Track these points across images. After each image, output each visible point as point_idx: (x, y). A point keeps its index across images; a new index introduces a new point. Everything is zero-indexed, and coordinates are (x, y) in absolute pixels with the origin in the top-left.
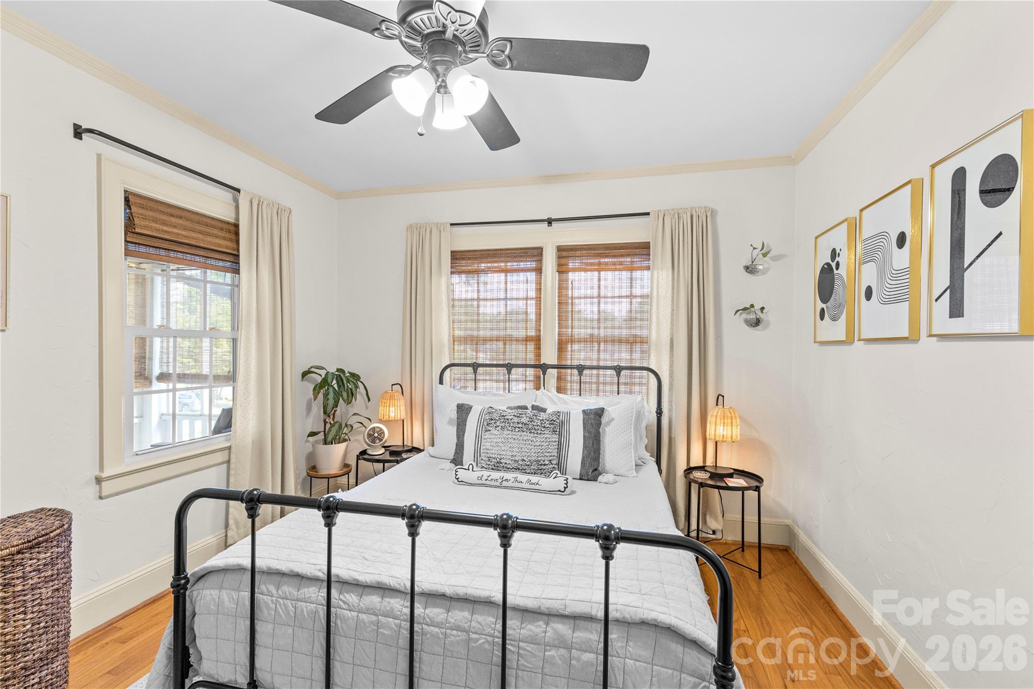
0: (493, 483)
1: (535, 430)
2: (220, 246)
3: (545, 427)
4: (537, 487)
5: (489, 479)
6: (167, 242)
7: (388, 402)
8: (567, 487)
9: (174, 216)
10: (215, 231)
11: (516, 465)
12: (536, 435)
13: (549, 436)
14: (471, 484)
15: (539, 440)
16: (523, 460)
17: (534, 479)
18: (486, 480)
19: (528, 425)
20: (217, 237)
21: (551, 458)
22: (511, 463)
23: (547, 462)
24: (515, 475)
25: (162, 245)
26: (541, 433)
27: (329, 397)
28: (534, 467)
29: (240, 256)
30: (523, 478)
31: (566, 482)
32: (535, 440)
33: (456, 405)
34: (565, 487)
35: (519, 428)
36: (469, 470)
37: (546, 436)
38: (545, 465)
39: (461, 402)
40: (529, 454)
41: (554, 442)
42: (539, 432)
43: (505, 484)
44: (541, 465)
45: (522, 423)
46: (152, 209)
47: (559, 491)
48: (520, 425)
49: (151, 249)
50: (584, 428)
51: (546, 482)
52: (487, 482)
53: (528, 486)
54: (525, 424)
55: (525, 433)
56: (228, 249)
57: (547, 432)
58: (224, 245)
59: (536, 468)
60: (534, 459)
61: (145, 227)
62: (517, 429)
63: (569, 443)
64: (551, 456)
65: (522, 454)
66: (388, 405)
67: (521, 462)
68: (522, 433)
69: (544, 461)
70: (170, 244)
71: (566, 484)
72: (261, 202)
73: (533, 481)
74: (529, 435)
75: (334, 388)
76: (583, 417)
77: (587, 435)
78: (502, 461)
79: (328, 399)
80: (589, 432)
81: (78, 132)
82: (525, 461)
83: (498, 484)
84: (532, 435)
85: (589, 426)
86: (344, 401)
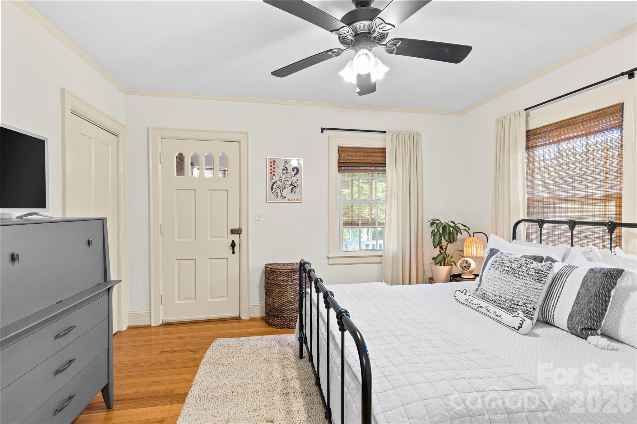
0: (473, 306)
1: (519, 275)
2: (377, 160)
3: (528, 274)
4: (499, 319)
5: (472, 302)
6: (354, 164)
7: (468, 244)
8: (521, 327)
9: (356, 152)
10: (376, 154)
11: (495, 299)
12: (517, 279)
13: (530, 283)
14: (460, 302)
15: (519, 283)
16: (500, 296)
17: (499, 312)
18: (470, 303)
19: (515, 270)
20: (376, 156)
21: (527, 301)
22: (492, 296)
23: (520, 304)
24: (487, 305)
25: (353, 165)
26: (523, 278)
27: (436, 237)
28: (508, 304)
29: (386, 164)
30: (492, 308)
31: (521, 322)
32: (515, 283)
33: (489, 249)
34: (519, 326)
35: (506, 270)
36: (462, 293)
37: (526, 282)
38: (518, 305)
39: (493, 247)
40: (506, 293)
41: (535, 289)
42: (521, 277)
43: (480, 309)
44: (515, 304)
45: (511, 268)
46: (347, 151)
47: (514, 328)
48: (508, 269)
49: (349, 168)
50: (583, 284)
51: (506, 317)
52: (470, 304)
53: (493, 316)
54: (513, 269)
55: (509, 276)
56: (381, 161)
57: (529, 279)
58: (379, 160)
59: (509, 306)
60: (508, 297)
61: (344, 160)
62: (505, 271)
63: (560, 295)
64: (528, 300)
65: (501, 291)
66: (467, 246)
67: (498, 298)
68: (506, 275)
69: (518, 302)
70: (355, 164)
71: (521, 324)
72: (399, 134)
73: (497, 314)
74: (512, 277)
75: (440, 232)
76: (587, 275)
77: (583, 291)
78: (487, 293)
79: (435, 238)
80: (587, 290)
81: (322, 130)
82: (502, 297)
83: (476, 308)
84: (514, 278)
85: (590, 285)
86: (446, 241)
